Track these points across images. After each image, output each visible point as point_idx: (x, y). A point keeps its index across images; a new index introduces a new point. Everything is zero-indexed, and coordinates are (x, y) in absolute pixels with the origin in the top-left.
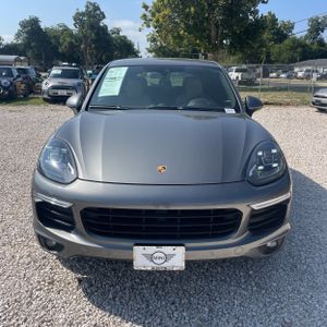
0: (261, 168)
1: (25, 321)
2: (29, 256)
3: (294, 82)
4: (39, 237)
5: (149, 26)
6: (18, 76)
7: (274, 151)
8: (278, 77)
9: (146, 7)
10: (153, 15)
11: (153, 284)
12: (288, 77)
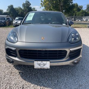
0: (73, 39)
1: (3, 83)
2: (6, 66)
3: (83, 22)
4: (7, 59)
5: (43, 6)
6: (7, 20)
7: (77, 34)
8: (78, 21)
9: (42, 1)
10: (44, 3)
11: (41, 74)
12: (81, 21)
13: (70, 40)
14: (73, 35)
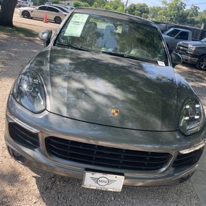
0: (187, 118)
13: (181, 125)
14: (188, 107)
